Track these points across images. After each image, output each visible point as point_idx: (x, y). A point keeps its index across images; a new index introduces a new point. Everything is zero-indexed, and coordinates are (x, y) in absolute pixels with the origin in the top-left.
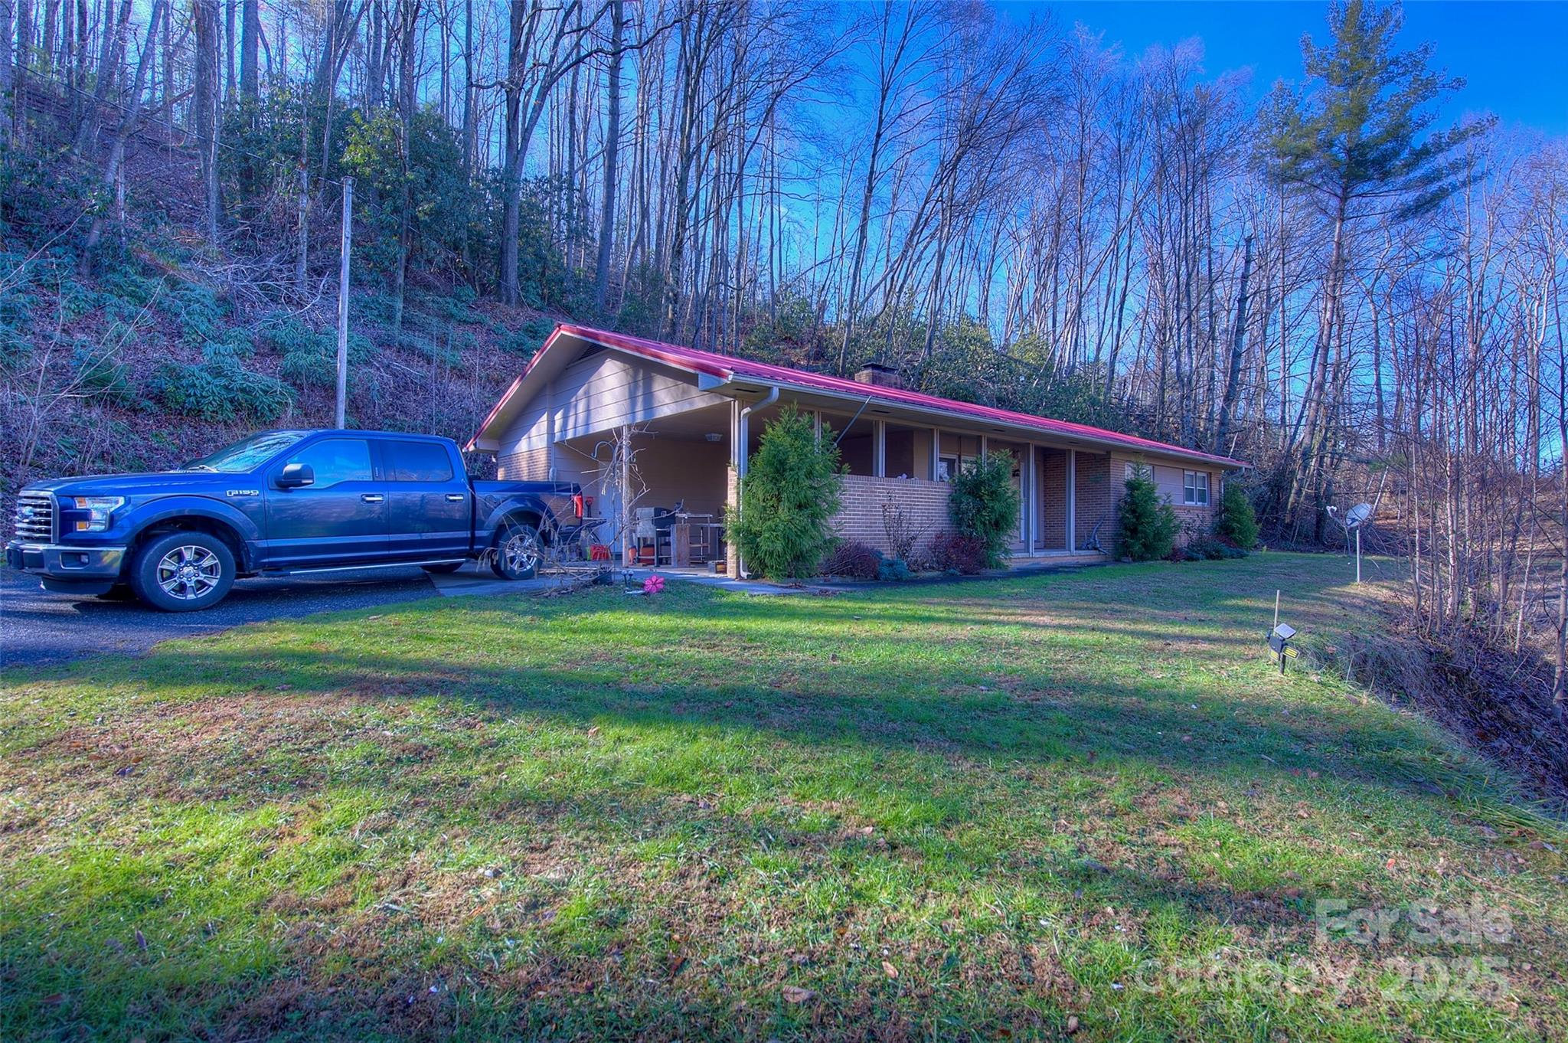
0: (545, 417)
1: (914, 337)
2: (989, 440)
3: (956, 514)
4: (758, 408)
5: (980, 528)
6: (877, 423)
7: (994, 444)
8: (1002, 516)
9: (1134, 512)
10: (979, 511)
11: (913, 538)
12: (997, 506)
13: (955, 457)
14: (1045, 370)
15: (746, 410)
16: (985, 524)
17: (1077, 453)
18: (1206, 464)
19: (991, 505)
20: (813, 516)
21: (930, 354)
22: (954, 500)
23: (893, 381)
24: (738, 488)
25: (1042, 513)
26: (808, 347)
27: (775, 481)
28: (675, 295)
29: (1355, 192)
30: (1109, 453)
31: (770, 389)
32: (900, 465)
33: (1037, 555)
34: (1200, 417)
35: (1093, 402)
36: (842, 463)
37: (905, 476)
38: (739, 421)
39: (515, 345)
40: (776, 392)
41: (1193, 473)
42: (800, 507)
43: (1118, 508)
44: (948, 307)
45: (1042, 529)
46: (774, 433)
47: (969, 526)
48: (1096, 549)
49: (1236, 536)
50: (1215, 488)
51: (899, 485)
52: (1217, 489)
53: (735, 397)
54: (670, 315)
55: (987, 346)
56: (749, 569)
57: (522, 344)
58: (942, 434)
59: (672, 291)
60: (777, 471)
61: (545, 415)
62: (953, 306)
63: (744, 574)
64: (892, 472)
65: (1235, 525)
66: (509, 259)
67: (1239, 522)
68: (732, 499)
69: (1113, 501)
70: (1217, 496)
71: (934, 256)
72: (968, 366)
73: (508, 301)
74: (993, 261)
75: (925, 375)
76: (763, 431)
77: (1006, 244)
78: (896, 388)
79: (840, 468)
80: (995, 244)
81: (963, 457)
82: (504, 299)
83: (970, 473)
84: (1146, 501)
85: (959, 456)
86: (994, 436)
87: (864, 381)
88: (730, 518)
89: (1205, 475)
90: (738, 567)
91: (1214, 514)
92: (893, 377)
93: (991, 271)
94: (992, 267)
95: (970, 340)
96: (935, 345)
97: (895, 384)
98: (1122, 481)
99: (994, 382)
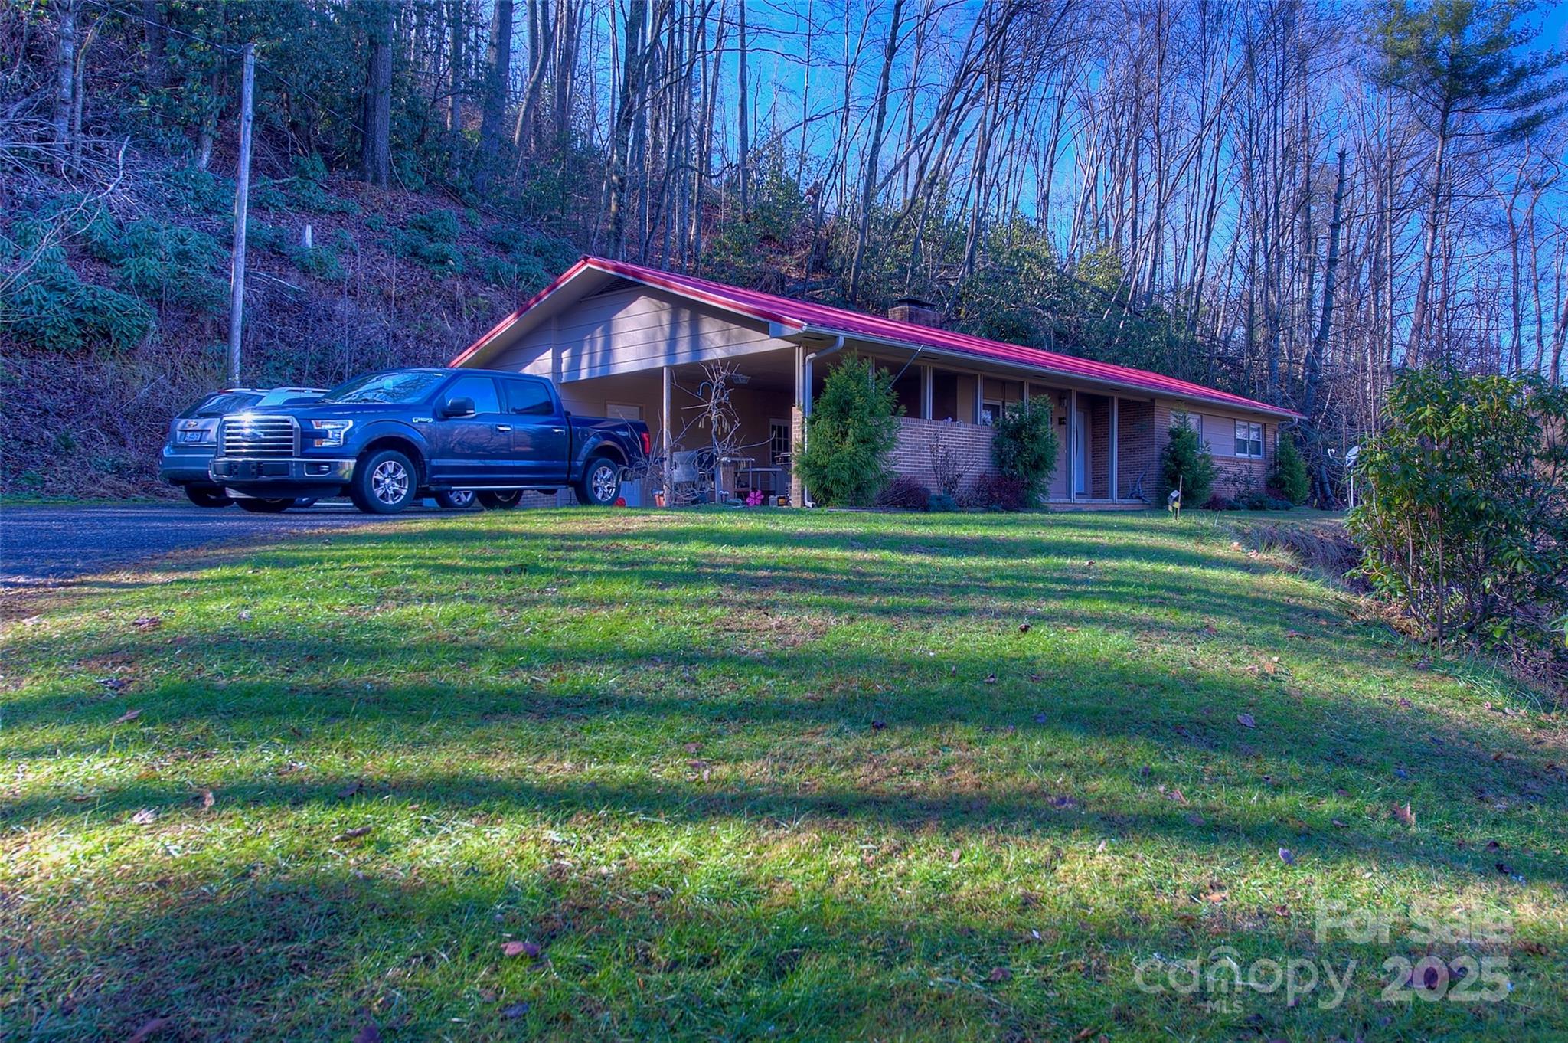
0: (549, 354)
1: (950, 244)
2: (1032, 386)
3: (999, 456)
4: (824, 354)
5: (1021, 468)
6: (925, 368)
7: (1036, 390)
8: (1041, 458)
9: (1174, 459)
10: (1019, 452)
11: (960, 476)
12: (1036, 447)
13: (999, 403)
15: (812, 356)
16: (1024, 464)
17: (1120, 400)
18: (1257, 414)
19: (1030, 446)
20: (874, 451)
21: (971, 271)
22: (997, 444)
23: (932, 318)
24: (803, 426)
25: (1090, 464)
27: (841, 419)
28: (621, 180)
29: (1459, 106)
30: (1153, 400)
31: (836, 337)
32: (945, 410)
33: (1078, 501)
36: (899, 404)
37: (950, 419)
38: (804, 366)
40: (841, 341)
41: (1246, 424)
42: (863, 441)
43: (1162, 457)
44: (995, 204)
45: (1090, 480)
46: (835, 378)
47: (1012, 467)
48: (1140, 498)
49: (1287, 489)
50: (1270, 438)
51: (944, 428)
52: (1273, 439)
53: (800, 344)
54: (613, 208)
55: (1045, 263)
56: (813, 499)
58: (986, 380)
60: (843, 410)
62: (1002, 201)
63: (810, 504)
64: (938, 415)
65: (1286, 477)
67: (1290, 475)
68: (796, 435)
69: (1156, 450)
70: (1273, 449)
71: (976, 127)
72: (1020, 290)
73: (376, 181)
74: (1056, 142)
75: (965, 299)
76: (827, 374)
77: (1073, 115)
78: (935, 327)
79: (896, 410)
80: (1058, 118)
81: (1007, 404)
82: (370, 176)
83: (1013, 417)
84: (1185, 449)
85: (1004, 403)
86: (1035, 382)
87: (898, 318)
88: (795, 452)
89: (1259, 426)
90: (803, 498)
91: (1268, 467)
92: (932, 314)
93: (1053, 155)
94: (1054, 151)
95: (1023, 256)
96: (978, 260)
97: (934, 321)
98: (1165, 430)
99: (1053, 313)
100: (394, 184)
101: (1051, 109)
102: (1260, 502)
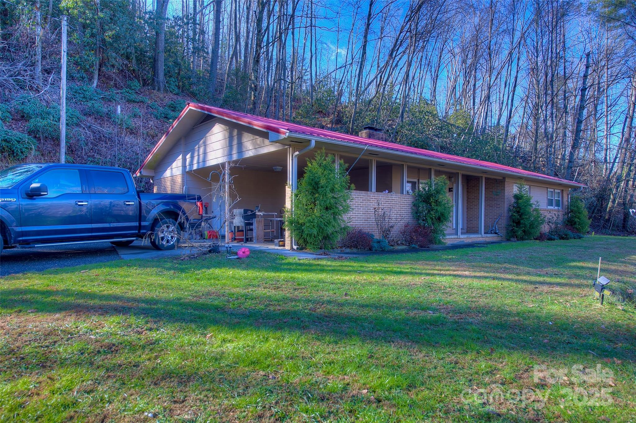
0: (180, 157)
1: (393, 111)
2: (436, 171)
3: (416, 213)
4: (304, 152)
5: (430, 221)
6: (371, 160)
7: (439, 173)
8: (442, 214)
9: (518, 212)
10: (429, 211)
11: (392, 227)
12: (439, 209)
13: (416, 180)
14: (468, 130)
15: (297, 153)
16: (432, 219)
17: (486, 179)
19: (435, 208)
20: (334, 214)
21: (402, 121)
22: (415, 205)
23: (381, 136)
24: (292, 198)
25: (465, 214)
26: (332, 117)
27: (313, 194)
28: (255, 86)
30: (504, 178)
31: (310, 141)
32: (384, 185)
33: (462, 237)
34: (557, 158)
35: (496, 149)
36: (351, 184)
37: (387, 191)
38: (292, 160)
39: (163, 115)
40: (313, 143)
41: (552, 190)
42: (327, 209)
43: (509, 210)
44: (413, 94)
45: (466, 222)
46: (312, 166)
47: (424, 220)
48: (496, 233)
49: (577, 226)
50: (565, 199)
51: (383, 196)
52: (566, 200)
53: (290, 146)
54: (252, 98)
55: (435, 116)
56: (298, 244)
57: (167, 114)
58: (409, 168)
59: (254, 83)
60: (314, 188)
61: (181, 156)
62: (416, 93)
63: (295, 247)
64: (380, 189)
65: (576, 220)
66: (159, 65)
67: (578, 218)
68: (288, 204)
69: (506, 206)
70: (566, 203)
71: (405, 64)
72: (424, 128)
73: (159, 90)
74: (439, 67)
75: (399, 133)
76: (306, 165)
77: (446, 56)
78: (383, 140)
79: (349, 187)
80: (441, 56)
81: (420, 181)
82: (157, 88)
83: (425, 190)
84: (525, 206)
85: (419, 180)
86: (438, 168)
87: (364, 137)
88: (287, 215)
89: (559, 191)
90: (292, 243)
91: (564, 213)
92: (381, 134)
93: (438, 72)
94: (438, 70)
95: (425, 113)
96: (405, 116)
97: (382, 138)
98: (511, 195)
99: (439, 137)
100: (166, 91)
101: (437, 52)
102: (566, 235)
